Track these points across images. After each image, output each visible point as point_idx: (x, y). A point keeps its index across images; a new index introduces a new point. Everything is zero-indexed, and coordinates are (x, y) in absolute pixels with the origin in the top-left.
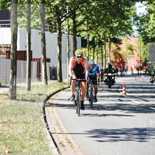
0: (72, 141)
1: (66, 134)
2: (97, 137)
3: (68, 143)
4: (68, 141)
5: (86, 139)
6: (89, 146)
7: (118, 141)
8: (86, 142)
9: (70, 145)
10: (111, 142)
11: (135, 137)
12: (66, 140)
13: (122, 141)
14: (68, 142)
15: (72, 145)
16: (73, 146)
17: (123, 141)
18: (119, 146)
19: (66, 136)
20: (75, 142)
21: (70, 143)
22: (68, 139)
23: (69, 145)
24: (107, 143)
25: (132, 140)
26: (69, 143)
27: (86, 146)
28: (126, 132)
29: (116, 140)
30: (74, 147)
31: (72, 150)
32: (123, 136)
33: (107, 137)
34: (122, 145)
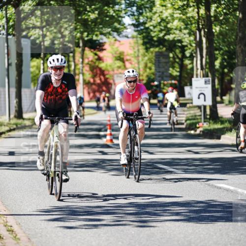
0: (16, 228)
1: (5, 216)
2: (61, 221)
3: (8, 233)
4: (9, 228)
5: (41, 225)
6: (47, 236)
7: (100, 227)
8: (41, 230)
9: (12, 236)
10: (86, 230)
11: (131, 219)
12: (6, 226)
13: (106, 227)
14: (8, 231)
15: (16, 235)
16: (17, 237)
17: (109, 227)
18: (102, 235)
19: (4, 219)
20: (22, 229)
21: (13, 231)
22: (9, 224)
23: (10, 236)
24: (79, 230)
25: (125, 225)
26: (11, 232)
27: (41, 236)
28: (114, 210)
29: (96, 226)
30: (19, 239)
31: (15, 244)
32: (109, 218)
33: (80, 220)
34: (107, 234)
